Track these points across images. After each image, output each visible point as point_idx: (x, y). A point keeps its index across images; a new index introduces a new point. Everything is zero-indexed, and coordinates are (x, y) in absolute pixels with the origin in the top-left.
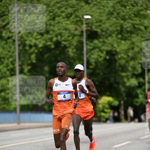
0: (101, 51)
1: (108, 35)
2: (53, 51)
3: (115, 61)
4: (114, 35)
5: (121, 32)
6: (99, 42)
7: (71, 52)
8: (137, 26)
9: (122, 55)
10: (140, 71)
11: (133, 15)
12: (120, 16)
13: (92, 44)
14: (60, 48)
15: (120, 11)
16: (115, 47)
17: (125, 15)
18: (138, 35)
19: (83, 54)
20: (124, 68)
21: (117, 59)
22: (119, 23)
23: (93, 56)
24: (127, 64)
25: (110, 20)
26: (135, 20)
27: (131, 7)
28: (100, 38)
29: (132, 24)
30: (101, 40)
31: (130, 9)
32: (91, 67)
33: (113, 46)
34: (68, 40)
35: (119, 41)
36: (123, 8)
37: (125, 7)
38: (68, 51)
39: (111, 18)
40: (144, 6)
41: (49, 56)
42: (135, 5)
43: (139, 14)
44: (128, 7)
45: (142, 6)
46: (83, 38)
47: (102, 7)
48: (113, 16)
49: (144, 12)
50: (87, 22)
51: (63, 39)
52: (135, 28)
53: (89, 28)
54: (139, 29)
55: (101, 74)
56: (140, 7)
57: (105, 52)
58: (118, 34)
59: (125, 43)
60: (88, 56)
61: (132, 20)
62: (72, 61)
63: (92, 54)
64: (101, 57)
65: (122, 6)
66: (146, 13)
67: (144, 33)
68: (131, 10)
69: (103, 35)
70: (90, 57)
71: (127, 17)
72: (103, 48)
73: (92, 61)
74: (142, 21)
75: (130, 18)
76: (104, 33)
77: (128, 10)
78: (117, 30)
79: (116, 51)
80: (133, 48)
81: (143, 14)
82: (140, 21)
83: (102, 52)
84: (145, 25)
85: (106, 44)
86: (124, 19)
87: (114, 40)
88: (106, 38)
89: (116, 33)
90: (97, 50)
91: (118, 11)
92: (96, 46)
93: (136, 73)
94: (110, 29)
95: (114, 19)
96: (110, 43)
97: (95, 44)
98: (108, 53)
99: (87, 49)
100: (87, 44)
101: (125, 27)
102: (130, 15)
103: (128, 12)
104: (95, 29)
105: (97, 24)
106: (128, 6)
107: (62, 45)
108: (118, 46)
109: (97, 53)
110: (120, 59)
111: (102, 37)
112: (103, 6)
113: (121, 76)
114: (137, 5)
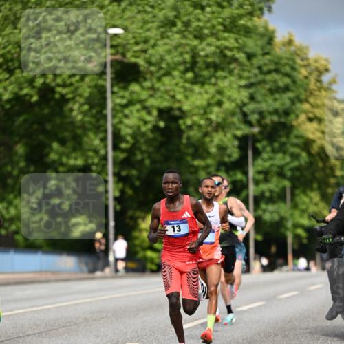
0: (147, 109)
1: (162, 72)
2: (36, 109)
3: (180, 132)
4: (176, 73)
5: (192, 66)
6: (143, 88)
7: (77, 112)
8: (229, 53)
9: (196, 118)
10: (236, 154)
11: (220, 27)
12: (190, 29)
13: (127, 94)
14: (52, 103)
15: (191, 17)
16: (179, 101)
17: (202, 28)
18: (231, 72)
19: (105, 117)
20: (199, 150)
21: (183, 127)
22: (188, 45)
23: (126, 121)
24: (207, 139)
25: (168, 37)
26: (225, 39)
27: (215, 8)
28: (145, 79)
29: (217, 47)
30: (147, 84)
31: (213, 13)
32: (123, 146)
33: (173, 97)
34: (71, 84)
35: (187, 85)
36: (198, 11)
37: (203, 8)
38: (71, 110)
39: (169, 34)
40: (245, 7)
41: (25, 121)
42: (225, 4)
43: (236, 26)
44: (208, 9)
45: (241, 6)
46: (105, 80)
47: (149, 9)
48: (175, 29)
49: (246, 21)
50: (114, 43)
51: (59, 81)
52: (225, 56)
53: (118, 57)
54: (235, 60)
55: (147, 162)
56: (237, 8)
57: (155, 113)
58: (186, 71)
59: (202, 90)
60: (116, 121)
61: (218, 39)
62: (79, 132)
63: (126, 116)
64: (146, 123)
65: (195, 6)
66: (249, 24)
67: (245, 68)
68: (216, 15)
69: (152, 73)
70: (121, 122)
71: (206, 31)
72: (151, 102)
73: (126, 131)
74: (240, 41)
75: (212, 34)
76: (153, 69)
77: (209, 15)
78: (184, 62)
79: (180, 109)
80: (219, 104)
81: (243, 25)
82: (236, 40)
83: (149, 113)
84: (248, 50)
85: (159, 94)
86: (200, 36)
87: (177, 84)
88: (159, 79)
89: (181, 68)
90: (138, 106)
91: (185, 19)
92: (135, 97)
93: (226, 159)
94: (168, 58)
95: (177, 36)
96: (167, 92)
97: (133, 92)
98: (163, 113)
99: (115, 105)
100: (113, 93)
101: (202, 53)
102: (213, 26)
103: (208, 21)
104: (133, 60)
105: (137, 48)
106: (209, 5)
107: (57, 96)
108: (186, 97)
109: (136, 114)
110: (190, 127)
111: (148, 76)
112: (152, 7)
113: (192, 166)
114: (231, 5)
